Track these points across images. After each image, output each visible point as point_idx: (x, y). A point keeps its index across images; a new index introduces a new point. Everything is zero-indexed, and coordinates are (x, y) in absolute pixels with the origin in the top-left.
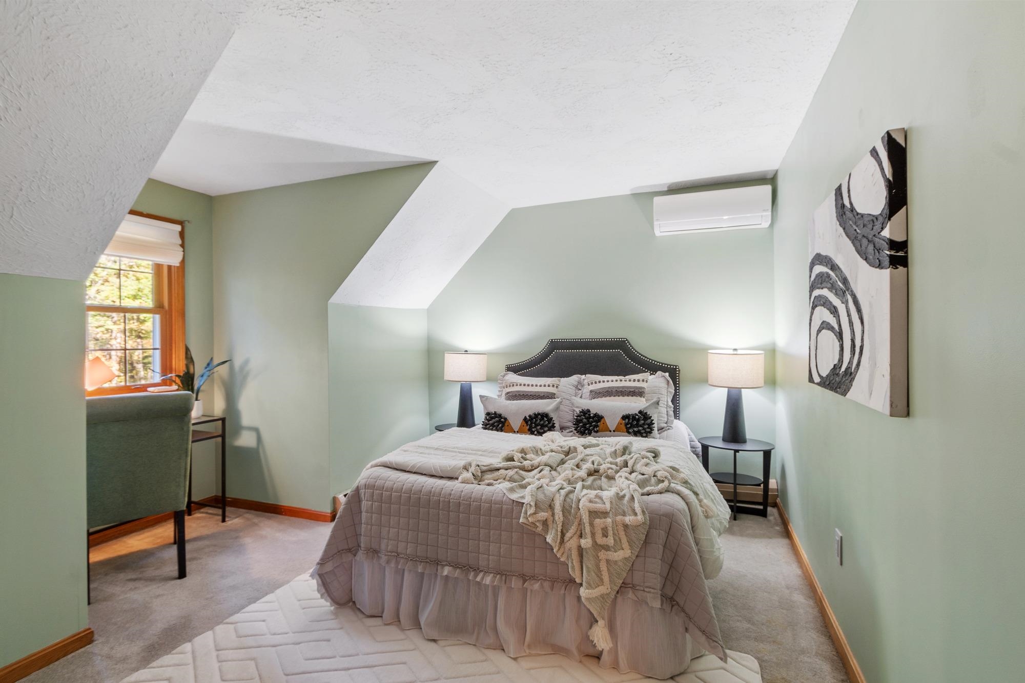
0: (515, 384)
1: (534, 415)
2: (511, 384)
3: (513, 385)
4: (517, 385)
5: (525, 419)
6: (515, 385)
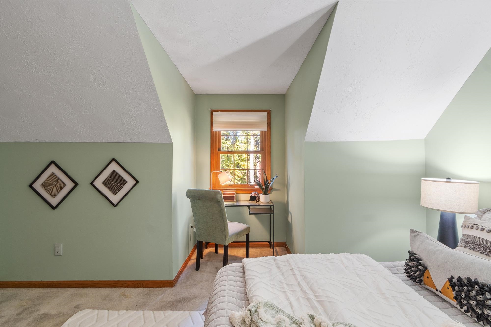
0: (475, 226)
1: (466, 281)
2: (470, 225)
3: (472, 228)
4: (477, 229)
5: (450, 280)
6: (474, 228)
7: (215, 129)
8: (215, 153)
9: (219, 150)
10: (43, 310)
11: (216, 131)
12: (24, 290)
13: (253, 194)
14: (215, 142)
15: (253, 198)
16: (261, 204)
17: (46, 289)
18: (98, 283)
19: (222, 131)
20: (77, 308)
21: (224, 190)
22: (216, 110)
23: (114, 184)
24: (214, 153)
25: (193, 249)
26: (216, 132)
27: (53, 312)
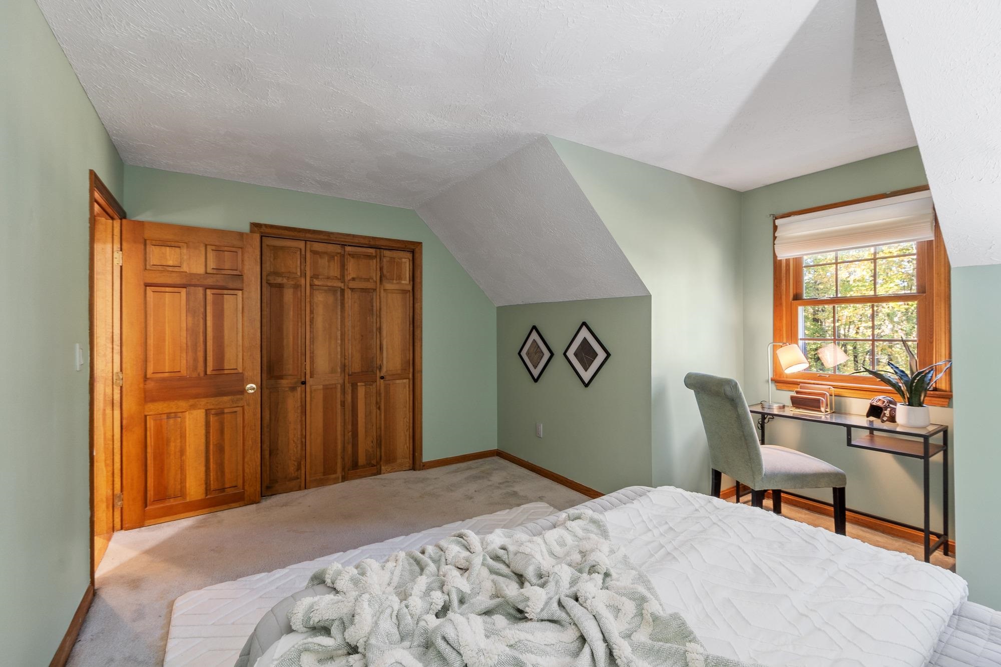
7: (783, 254)
8: (784, 304)
9: (797, 297)
10: (517, 488)
11: (786, 259)
12: (514, 466)
13: (879, 400)
14: (784, 281)
15: (875, 411)
16: (898, 429)
17: (530, 471)
18: (571, 483)
19: (805, 257)
20: (541, 499)
21: (801, 384)
22: (785, 214)
23: (586, 358)
24: (781, 304)
25: (730, 489)
26: (788, 261)
27: (521, 493)
